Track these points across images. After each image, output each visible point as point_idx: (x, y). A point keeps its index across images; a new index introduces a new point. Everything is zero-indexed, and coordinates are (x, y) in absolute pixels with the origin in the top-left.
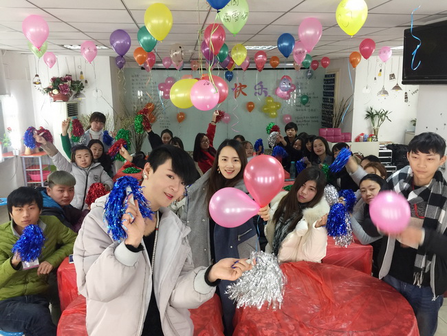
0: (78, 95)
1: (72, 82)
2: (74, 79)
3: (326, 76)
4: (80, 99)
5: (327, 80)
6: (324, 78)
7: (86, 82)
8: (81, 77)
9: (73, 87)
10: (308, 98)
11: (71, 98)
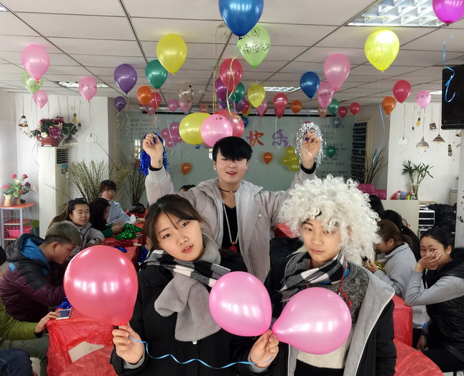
0: (69, 139)
1: (64, 124)
2: (66, 121)
3: (356, 125)
4: (71, 144)
5: (357, 129)
6: (353, 127)
7: (80, 125)
8: (74, 120)
9: (65, 130)
10: (335, 149)
11: (61, 144)
